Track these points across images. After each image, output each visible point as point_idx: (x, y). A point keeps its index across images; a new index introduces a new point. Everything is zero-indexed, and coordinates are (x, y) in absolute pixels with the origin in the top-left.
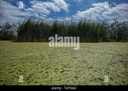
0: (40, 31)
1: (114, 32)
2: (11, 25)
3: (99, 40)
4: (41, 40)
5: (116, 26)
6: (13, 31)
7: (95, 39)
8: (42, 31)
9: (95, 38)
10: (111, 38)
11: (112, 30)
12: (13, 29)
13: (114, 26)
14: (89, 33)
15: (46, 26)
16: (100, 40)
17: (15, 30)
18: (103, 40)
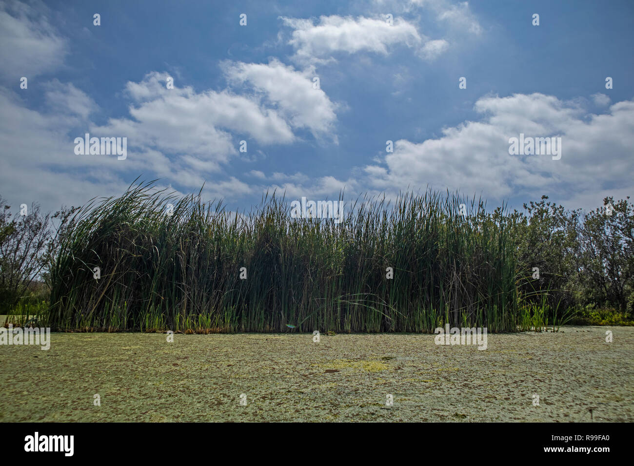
0: (183, 265)
1: (613, 264)
2: (14, 223)
3: (526, 318)
4: (187, 322)
5: (616, 228)
6: (23, 258)
7: (500, 312)
8: (193, 267)
9: (500, 307)
10: (600, 302)
11: (597, 252)
12: (23, 246)
13: (608, 232)
14: (463, 276)
15: (219, 239)
16: (532, 314)
17: (32, 251)
18: (549, 314)
